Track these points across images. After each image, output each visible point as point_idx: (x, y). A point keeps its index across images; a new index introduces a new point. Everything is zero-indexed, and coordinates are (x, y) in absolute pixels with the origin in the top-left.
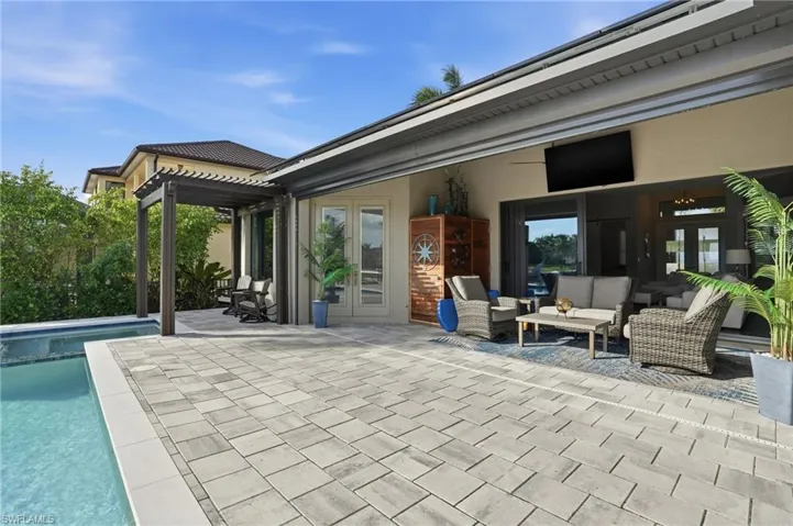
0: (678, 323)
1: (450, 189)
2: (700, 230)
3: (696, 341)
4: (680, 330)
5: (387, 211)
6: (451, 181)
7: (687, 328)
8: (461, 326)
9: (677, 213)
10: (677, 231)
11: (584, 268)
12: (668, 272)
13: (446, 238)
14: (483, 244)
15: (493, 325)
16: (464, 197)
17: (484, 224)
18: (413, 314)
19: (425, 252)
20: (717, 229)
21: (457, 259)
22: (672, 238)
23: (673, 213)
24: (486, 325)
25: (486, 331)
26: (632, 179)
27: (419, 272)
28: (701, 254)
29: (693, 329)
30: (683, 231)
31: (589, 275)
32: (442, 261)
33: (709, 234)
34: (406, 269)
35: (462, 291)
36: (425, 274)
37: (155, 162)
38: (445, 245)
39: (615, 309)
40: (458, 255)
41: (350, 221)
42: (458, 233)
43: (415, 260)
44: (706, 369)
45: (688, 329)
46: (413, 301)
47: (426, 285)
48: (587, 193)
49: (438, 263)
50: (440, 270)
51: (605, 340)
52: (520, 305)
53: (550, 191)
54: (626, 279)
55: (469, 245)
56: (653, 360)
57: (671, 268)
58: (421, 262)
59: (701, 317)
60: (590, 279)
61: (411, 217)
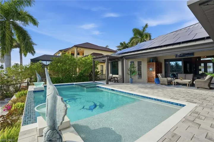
0: (204, 81)
2: (208, 63)
3: (207, 84)
4: (204, 82)
8: (161, 83)
9: (201, 59)
10: (202, 64)
12: (200, 73)
13: (156, 66)
14: (161, 68)
15: (168, 82)
17: (161, 64)
18: (148, 81)
19: (151, 69)
20: (212, 63)
22: (200, 65)
28: (208, 69)
30: (203, 64)
32: (155, 71)
33: (210, 64)
35: (160, 76)
37: (77, 49)
39: (191, 80)
41: (135, 63)
44: (209, 88)
45: (205, 82)
47: (151, 76)
50: (154, 73)
51: (190, 85)
53: (176, 57)
54: (192, 74)
55: (159, 68)
56: (199, 87)
57: (200, 72)
58: (150, 71)
59: (207, 80)
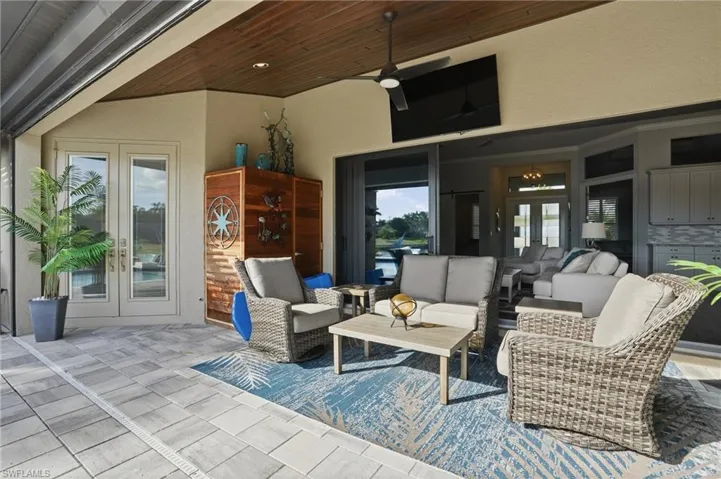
1: (271, 140)
2: (544, 205)
3: (630, 391)
4: (602, 369)
5: (171, 165)
6: (271, 128)
7: (615, 366)
8: (254, 336)
10: (523, 207)
11: (436, 245)
13: (248, 201)
14: (314, 213)
15: (294, 338)
16: (289, 149)
18: (209, 311)
20: (557, 205)
21: (268, 233)
22: (517, 212)
23: (518, 189)
24: (284, 339)
25: (284, 349)
26: (497, 122)
27: (215, 250)
29: (627, 368)
30: (528, 206)
31: (442, 253)
32: (242, 236)
33: (552, 209)
34: (201, 248)
35: (257, 282)
36: (221, 254)
38: (247, 212)
39: (476, 305)
40: (267, 225)
41: (113, 178)
42: (269, 195)
43: (212, 234)
44: (649, 445)
45: (617, 367)
46: (209, 292)
47: (223, 270)
48: (441, 145)
49: (237, 238)
50: (238, 249)
52: (347, 299)
53: (394, 141)
54: (490, 260)
55: (289, 214)
58: (217, 235)
59: (643, 347)
60: (444, 259)
61: (208, 172)
